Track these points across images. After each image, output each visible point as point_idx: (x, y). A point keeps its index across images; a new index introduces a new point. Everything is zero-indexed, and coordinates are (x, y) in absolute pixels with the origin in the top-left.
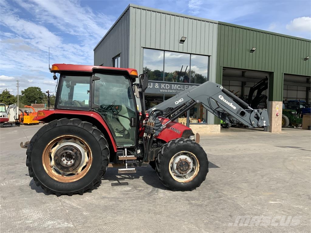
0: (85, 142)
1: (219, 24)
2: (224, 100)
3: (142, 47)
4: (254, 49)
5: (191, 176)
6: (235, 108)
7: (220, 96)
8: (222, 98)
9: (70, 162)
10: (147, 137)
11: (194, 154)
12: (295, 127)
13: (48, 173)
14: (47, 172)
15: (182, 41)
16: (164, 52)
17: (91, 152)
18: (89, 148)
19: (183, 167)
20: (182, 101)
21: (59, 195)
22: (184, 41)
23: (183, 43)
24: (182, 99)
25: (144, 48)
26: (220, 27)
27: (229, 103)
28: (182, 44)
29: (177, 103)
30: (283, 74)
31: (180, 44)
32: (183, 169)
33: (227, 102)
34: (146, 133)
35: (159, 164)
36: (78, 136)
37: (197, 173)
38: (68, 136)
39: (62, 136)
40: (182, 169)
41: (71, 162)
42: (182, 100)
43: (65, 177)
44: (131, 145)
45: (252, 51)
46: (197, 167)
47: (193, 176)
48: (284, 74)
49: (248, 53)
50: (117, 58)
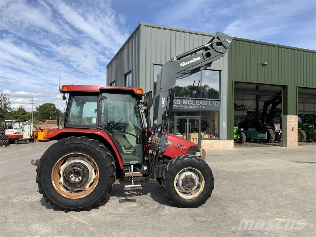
0: (92, 159)
3: (152, 64)
4: (266, 63)
9: (77, 178)
10: (152, 154)
11: (199, 170)
12: (313, 142)
18: (96, 165)
19: (188, 183)
21: (67, 211)
25: (154, 64)
30: (297, 87)
32: (189, 185)
34: (151, 149)
35: (165, 180)
36: (86, 154)
38: (76, 153)
39: (71, 154)
40: (187, 185)
41: (79, 179)
43: (73, 194)
44: (137, 162)
45: (264, 65)
46: (202, 183)
47: (198, 193)
48: (299, 87)
49: (260, 67)
50: (128, 74)
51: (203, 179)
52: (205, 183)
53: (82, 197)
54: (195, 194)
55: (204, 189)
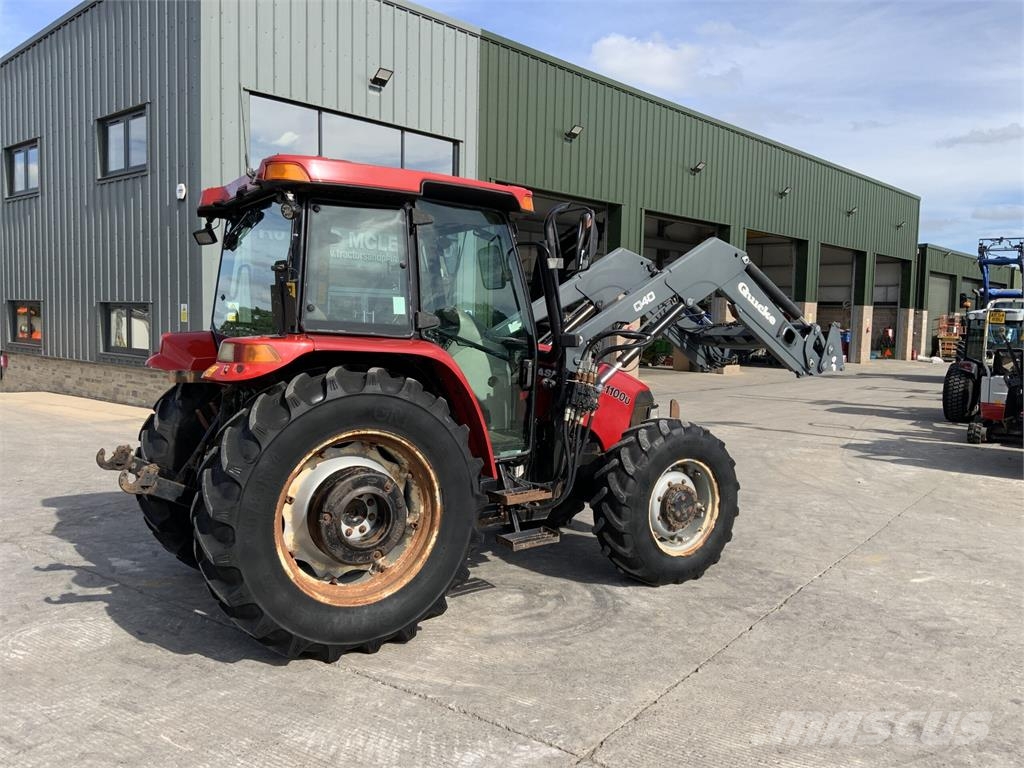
0: (417, 453)
1: (482, 38)
2: (749, 299)
3: (245, 90)
4: (576, 131)
5: (695, 532)
6: (772, 320)
7: (741, 285)
8: (746, 293)
9: (357, 528)
10: (573, 421)
11: (707, 465)
13: (294, 581)
14: (292, 577)
15: (378, 83)
16: (320, 113)
17: (436, 485)
18: (431, 472)
19: (677, 511)
20: (651, 300)
22: (383, 83)
23: (380, 90)
24: (652, 293)
25: (252, 93)
26: (485, 48)
27: (760, 306)
28: (376, 94)
29: (638, 306)
30: (643, 212)
31: (371, 92)
32: (683, 514)
33: (757, 302)
34: (573, 406)
35: (624, 505)
36: (397, 433)
37: (714, 522)
38: (363, 432)
39: (344, 436)
40: (678, 514)
41: (362, 530)
42: (651, 297)
43: (341, 587)
44: (519, 452)
45: (571, 136)
46: (710, 505)
47: (700, 534)
48: (647, 212)
49: (559, 140)
50: (125, 118)
51: (716, 490)
52: (720, 504)
53: (387, 594)
54: (692, 538)
55: (717, 521)
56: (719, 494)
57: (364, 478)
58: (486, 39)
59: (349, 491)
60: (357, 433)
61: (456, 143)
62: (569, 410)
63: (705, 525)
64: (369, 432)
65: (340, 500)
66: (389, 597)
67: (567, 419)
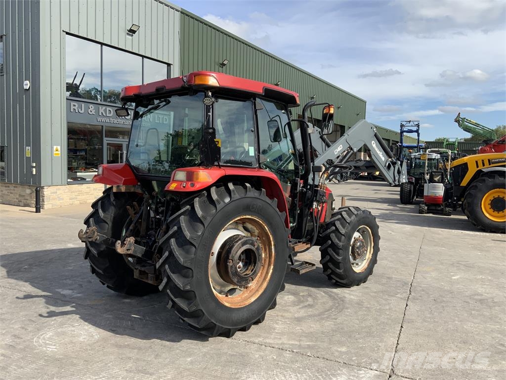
0: (265, 227)
1: (181, 12)
3: (63, 31)
4: (225, 62)
6: (383, 159)
7: (373, 142)
8: (374, 146)
11: (369, 228)
15: (132, 32)
16: (101, 46)
17: (272, 243)
18: (271, 236)
20: (341, 149)
23: (132, 35)
24: (341, 145)
25: (67, 33)
28: (130, 37)
29: (336, 152)
31: (128, 36)
33: (378, 150)
35: (340, 249)
36: (259, 217)
37: (371, 255)
38: (244, 217)
39: (236, 219)
40: (359, 252)
41: (239, 267)
42: (341, 147)
43: (230, 298)
44: (292, 224)
45: (223, 65)
46: (369, 247)
47: (365, 261)
49: (217, 66)
51: (372, 240)
52: (373, 247)
53: (253, 299)
54: (362, 263)
55: (372, 254)
56: (374, 242)
57: (247, 240)
58: (183, 13)
59: (240, 248)
60: (242, 217)
61: (169, 65)
62: (315, 203)
63: (367, 257)
64: (247, 217)
65: (237, 252)
66: (254, 301)
67: (314, 208)
